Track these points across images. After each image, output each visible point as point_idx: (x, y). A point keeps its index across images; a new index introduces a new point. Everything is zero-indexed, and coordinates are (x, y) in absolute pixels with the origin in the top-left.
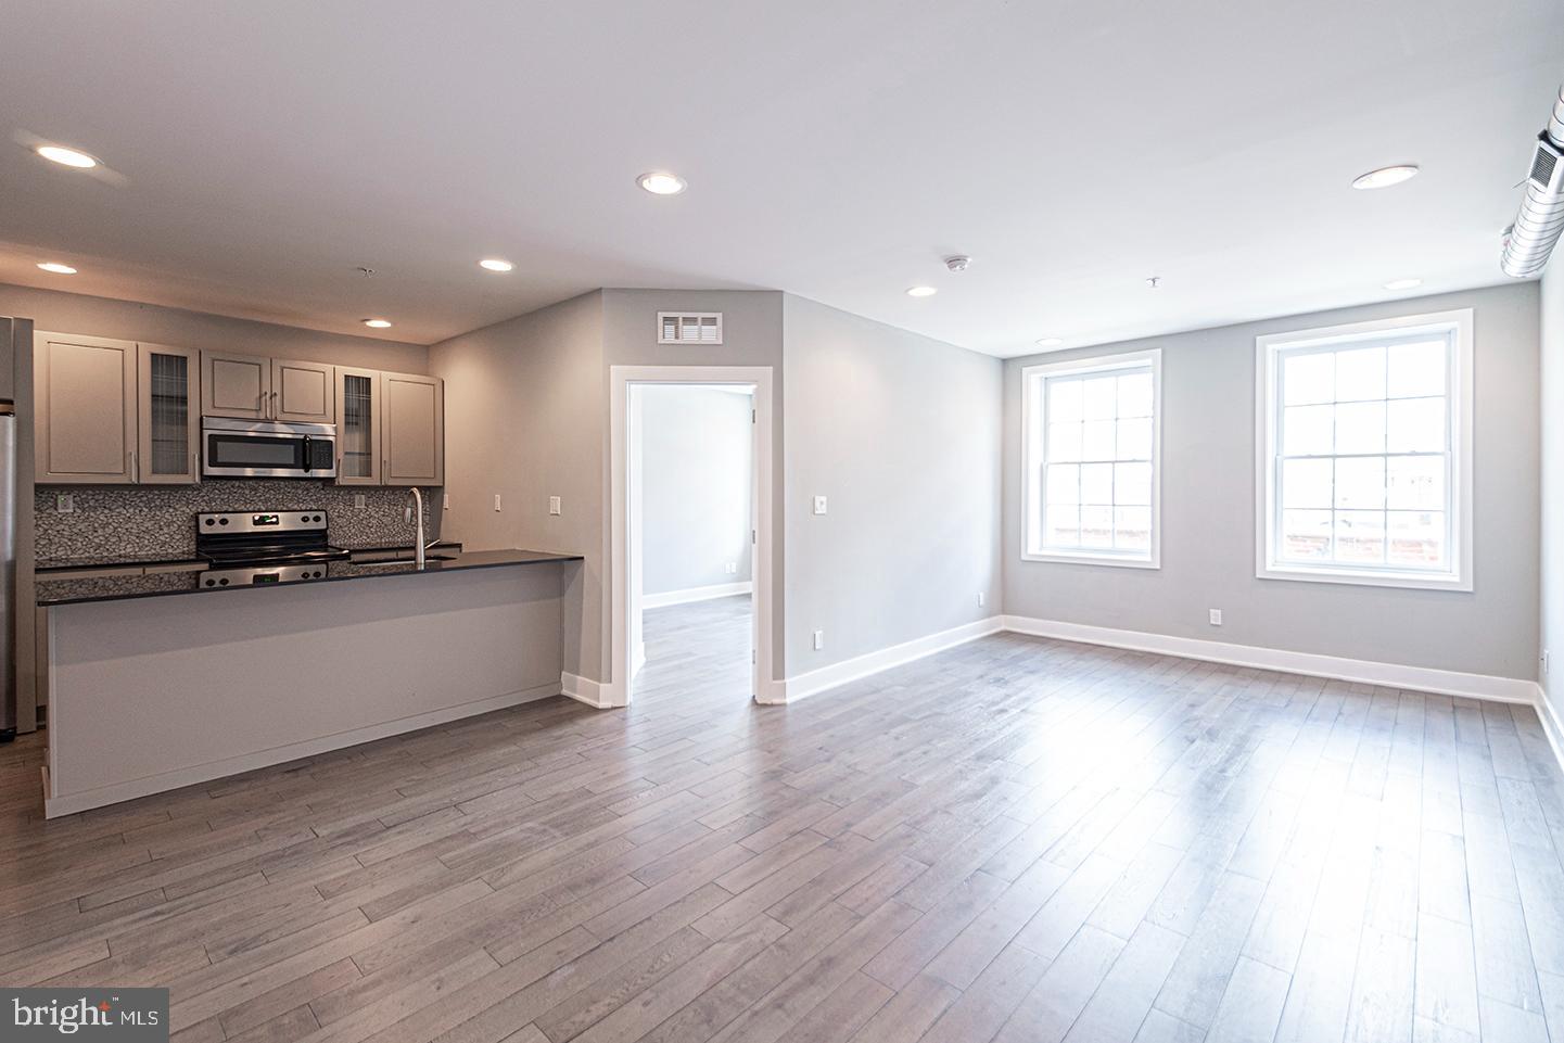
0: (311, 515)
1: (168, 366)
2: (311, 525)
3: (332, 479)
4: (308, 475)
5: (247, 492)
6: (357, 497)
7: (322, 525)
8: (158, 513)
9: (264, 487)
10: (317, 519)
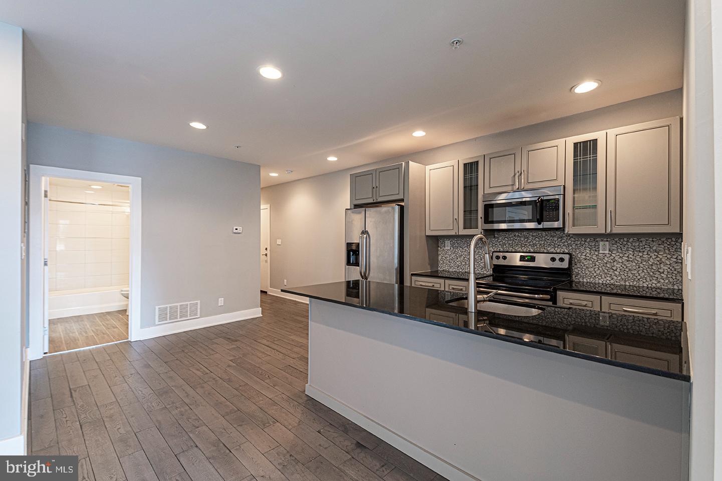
0: (557, 257)
1: (471, 168)
2: (557, 265)
3: (562, 229)
4: (540, 226)
5: (522, 239)
6: (601, 243)
7: (565, 265)
8: (480, 251)
9: (533, 236)
10: (562, 260)
